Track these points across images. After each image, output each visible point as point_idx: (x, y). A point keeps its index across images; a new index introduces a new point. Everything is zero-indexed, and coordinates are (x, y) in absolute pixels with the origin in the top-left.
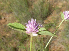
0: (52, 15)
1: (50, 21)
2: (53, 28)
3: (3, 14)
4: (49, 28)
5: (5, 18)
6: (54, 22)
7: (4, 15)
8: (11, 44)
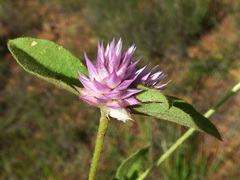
0: (218, 31)
1: (208, 52)
2: (217, 75)
3: (47, 13)
4: (204, 75)
5: (53, 28)
6: (224, 55)
7: (52, 16)
8: (67, 117)
